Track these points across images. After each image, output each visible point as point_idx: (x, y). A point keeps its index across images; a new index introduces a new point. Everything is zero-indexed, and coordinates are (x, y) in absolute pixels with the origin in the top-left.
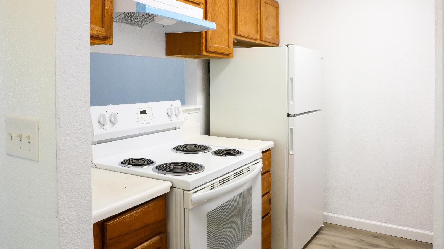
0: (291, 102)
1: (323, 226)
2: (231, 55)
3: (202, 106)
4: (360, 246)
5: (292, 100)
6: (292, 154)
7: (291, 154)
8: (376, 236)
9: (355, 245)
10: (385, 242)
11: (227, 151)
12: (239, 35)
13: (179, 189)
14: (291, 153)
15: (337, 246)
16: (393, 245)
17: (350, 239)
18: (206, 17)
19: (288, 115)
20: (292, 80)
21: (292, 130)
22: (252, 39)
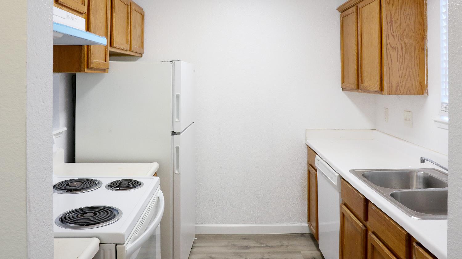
0: (177, 120)
1: (196, 239)
2: (107, 70)
3: (66, 128)
4: (235, 251)
5: (178, 117)
6: (179, 173)
7: (177, 174)
8: (245, 238)
9: (231, 251)
10: (255, 242)
11: (125, 183)
12: (114, 47)
13: (110, 245)
14: (177, 172)
15: (214, 256)
16: (262, 243)
17: (223, 246)
18: (88, 29)
19: (173, 133)
20: (178, 96)
21: (177, 148)
22: (123, 50)
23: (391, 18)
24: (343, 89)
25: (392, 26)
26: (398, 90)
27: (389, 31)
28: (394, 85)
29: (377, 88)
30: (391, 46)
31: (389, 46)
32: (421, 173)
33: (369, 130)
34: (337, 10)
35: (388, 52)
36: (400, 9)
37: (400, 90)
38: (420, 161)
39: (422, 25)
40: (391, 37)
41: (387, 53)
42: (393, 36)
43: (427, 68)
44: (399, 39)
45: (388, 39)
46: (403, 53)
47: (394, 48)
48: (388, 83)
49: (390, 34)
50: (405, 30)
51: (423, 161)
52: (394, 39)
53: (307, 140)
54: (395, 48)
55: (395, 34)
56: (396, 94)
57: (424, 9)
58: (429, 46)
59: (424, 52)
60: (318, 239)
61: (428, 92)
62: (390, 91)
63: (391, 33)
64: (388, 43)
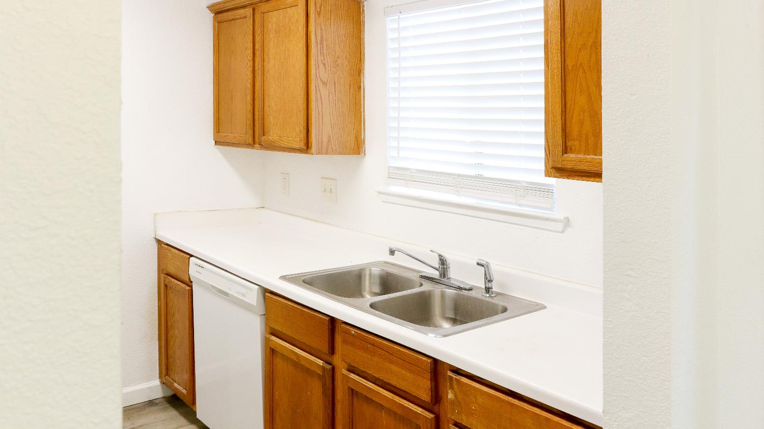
23: (322, 37)
24: (215, 142)
25: (323, 47)
26: (330, 146)
27: (319, 57)
28: (325, 139)
29: (302, 145)
30: (321, 80)
31: (319, 80)
32: (376, 271)
33: (254, 208)
34: (207, 9)
35: (318, 89)
36: (332, 23)
37: (332, 148)
38: (388, 252)
39: (359, 54)
40: (321, 66)
41: (316, 90)
42: (324, 64)
43: (364, 115)
44: (331, 70)
45: (317, 68)
46: (336, 91)
47: (324, 83)
48: (317, 137)
49: (320, 62)
50: (338, 57)
51: (392, 252)
52: (326, 70)
53: (158, 232)
54: (326, 84)
55: (326, 63)
56: (327, 154)
57: (360, 30)
58: (366, 84)
59: (360, 93)
60: (194, 403)
61: (365, 150)
62: (320, 148)
63: (322, 60)
64: (318, 75)
